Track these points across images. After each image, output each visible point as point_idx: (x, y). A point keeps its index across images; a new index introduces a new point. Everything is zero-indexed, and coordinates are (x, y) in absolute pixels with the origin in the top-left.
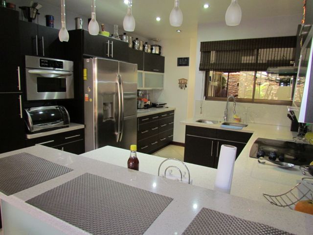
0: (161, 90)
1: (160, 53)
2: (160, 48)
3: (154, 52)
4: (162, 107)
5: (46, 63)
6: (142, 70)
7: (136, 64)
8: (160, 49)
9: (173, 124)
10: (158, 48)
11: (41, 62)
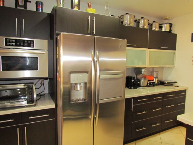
0: (172, 68)
1: (170, 30)
2: (171, 25)
3: (163, 30)
4: (172, 85)
5: (12, 42)
6: (146, 48)
7: (126, 40)
8: (171, 27)
9: (184, 105)
10: (168, 25)
11: (6, 42)
